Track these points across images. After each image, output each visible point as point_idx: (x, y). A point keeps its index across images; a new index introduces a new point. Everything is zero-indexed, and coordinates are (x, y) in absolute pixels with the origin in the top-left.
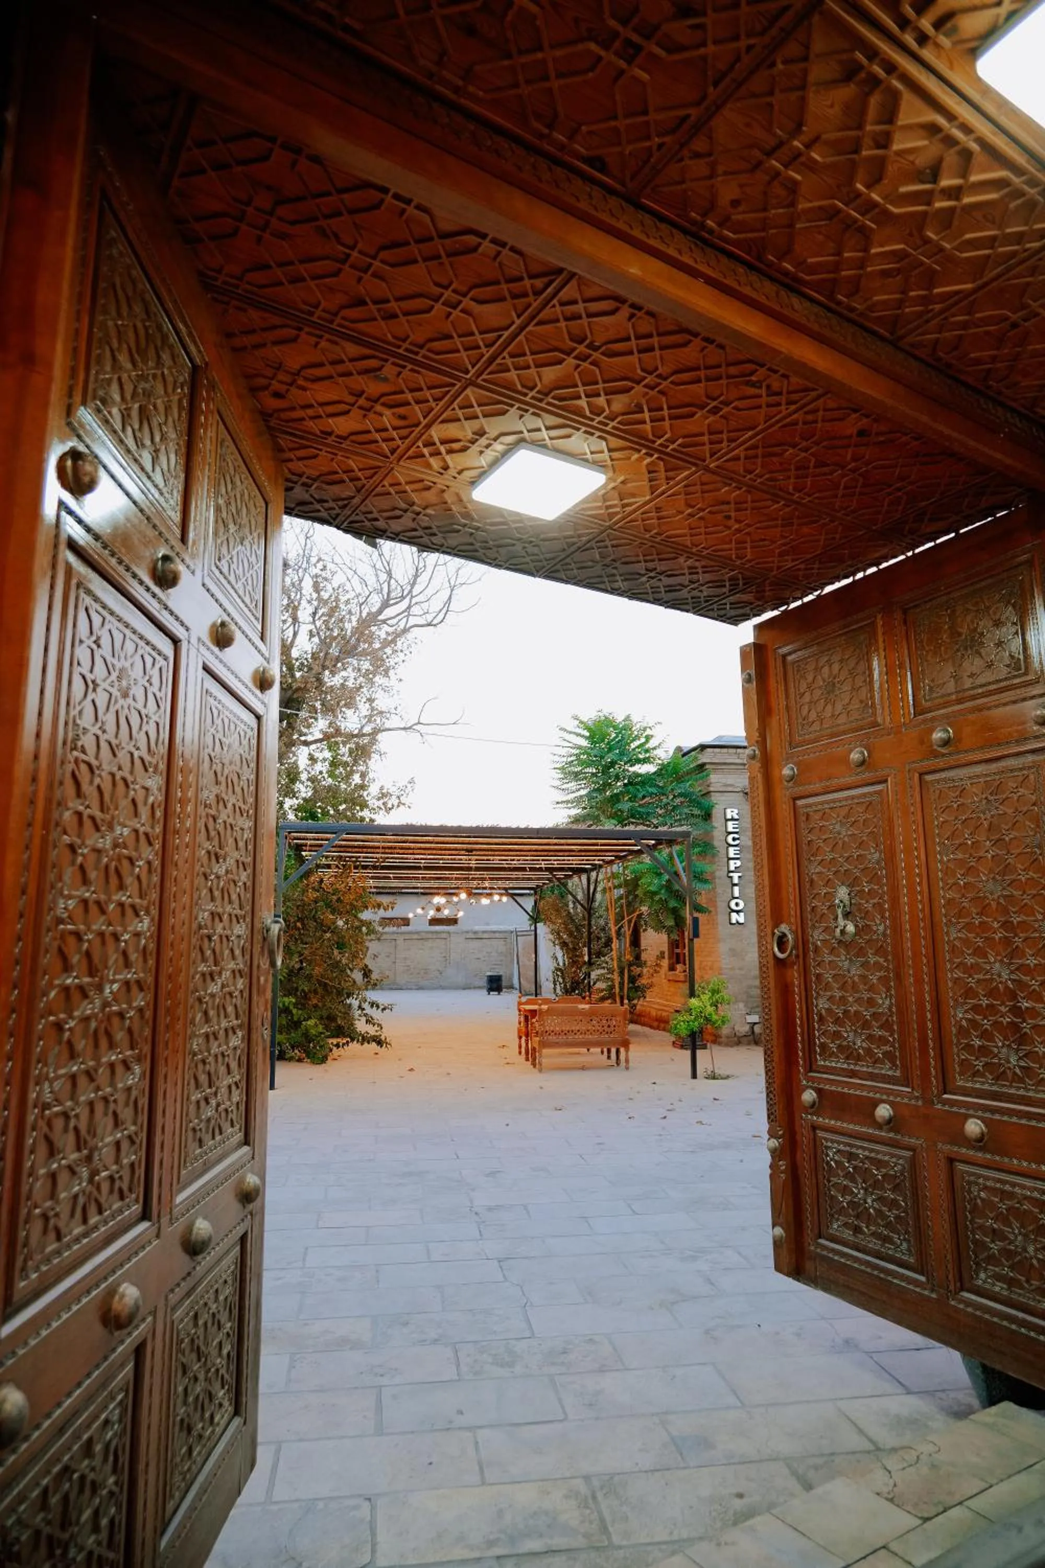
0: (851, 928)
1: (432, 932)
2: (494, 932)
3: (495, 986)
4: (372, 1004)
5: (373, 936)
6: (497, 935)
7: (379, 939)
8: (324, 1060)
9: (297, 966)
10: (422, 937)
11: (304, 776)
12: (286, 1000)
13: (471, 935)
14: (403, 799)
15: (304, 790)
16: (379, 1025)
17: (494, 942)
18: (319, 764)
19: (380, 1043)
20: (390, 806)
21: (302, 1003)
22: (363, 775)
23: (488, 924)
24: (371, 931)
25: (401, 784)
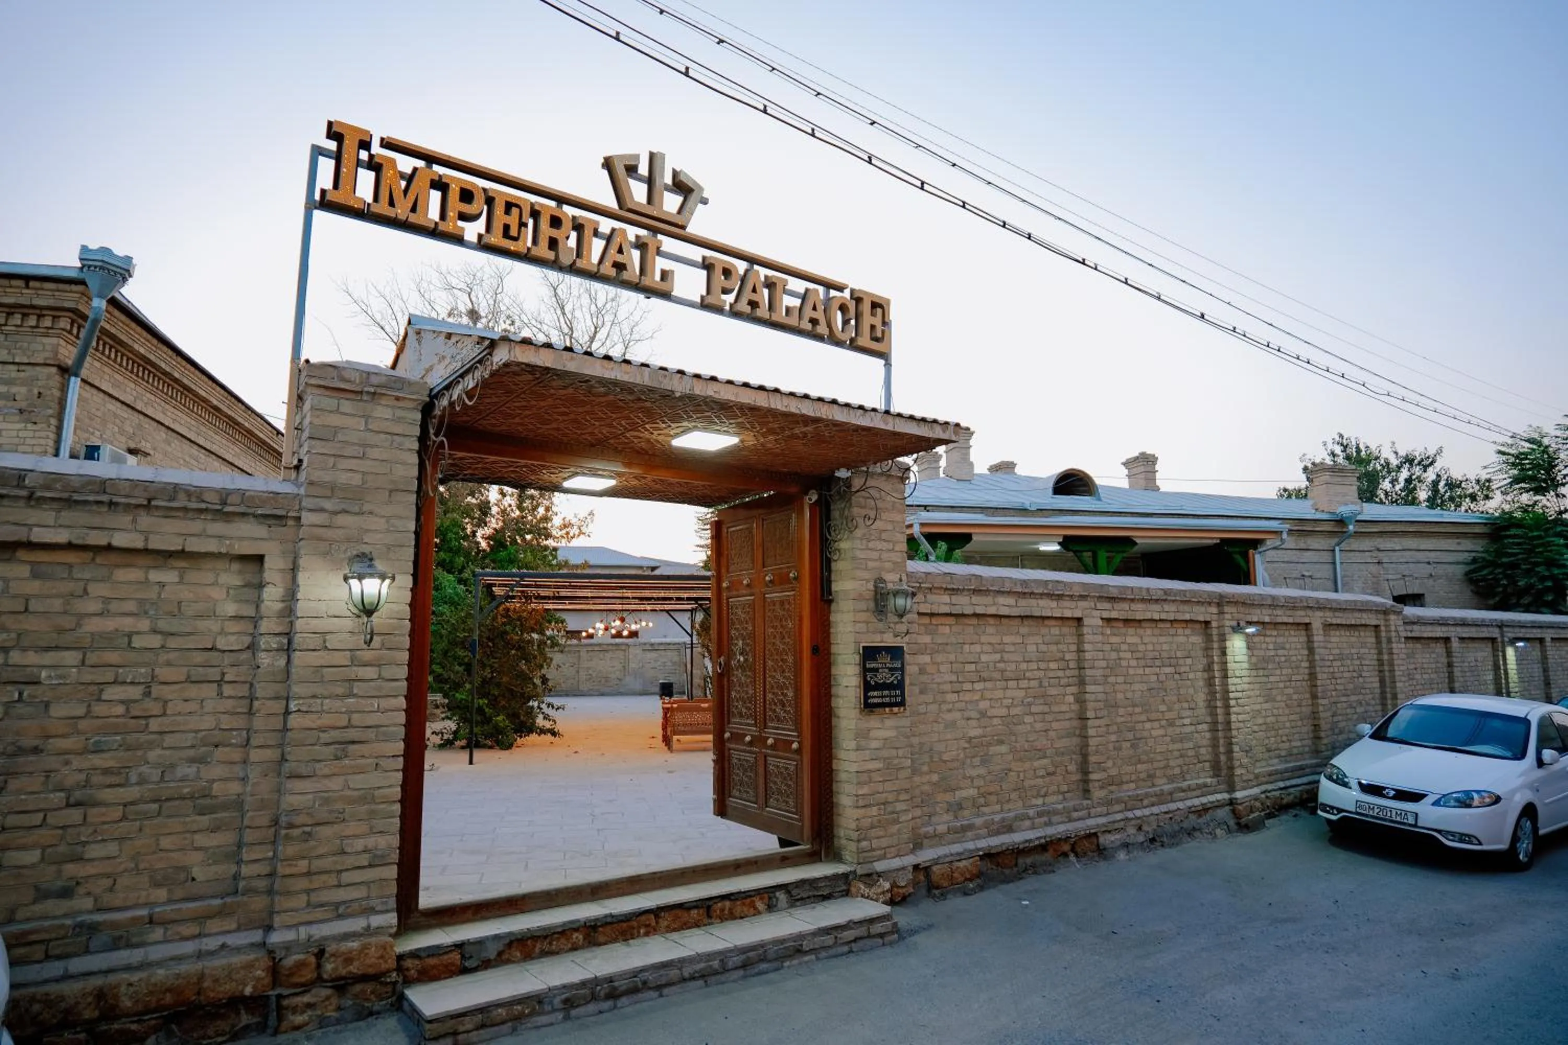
0: (742, 659)
1: (612, 645)
2: (669, 644)
3: (666, 692)
4: (549, 705)
5: (556, 649)
6: (672, 647)
7: (562, 652)
8: (509, 747)
9: (489, 676)
10: (603, 649)
11: (495, 510)
12: (481, 702)
13: (648, 647)
14: (584, 529)
15: (494, 523)
16: (554, 721)
17: (669, 653)
18: (508, 498)
19: (554, 733)
20: (571, 534)
21: (493, 703)
22: (547, 509)
23: (665, 637)
24: (555, 644)
25: (581, 516)
